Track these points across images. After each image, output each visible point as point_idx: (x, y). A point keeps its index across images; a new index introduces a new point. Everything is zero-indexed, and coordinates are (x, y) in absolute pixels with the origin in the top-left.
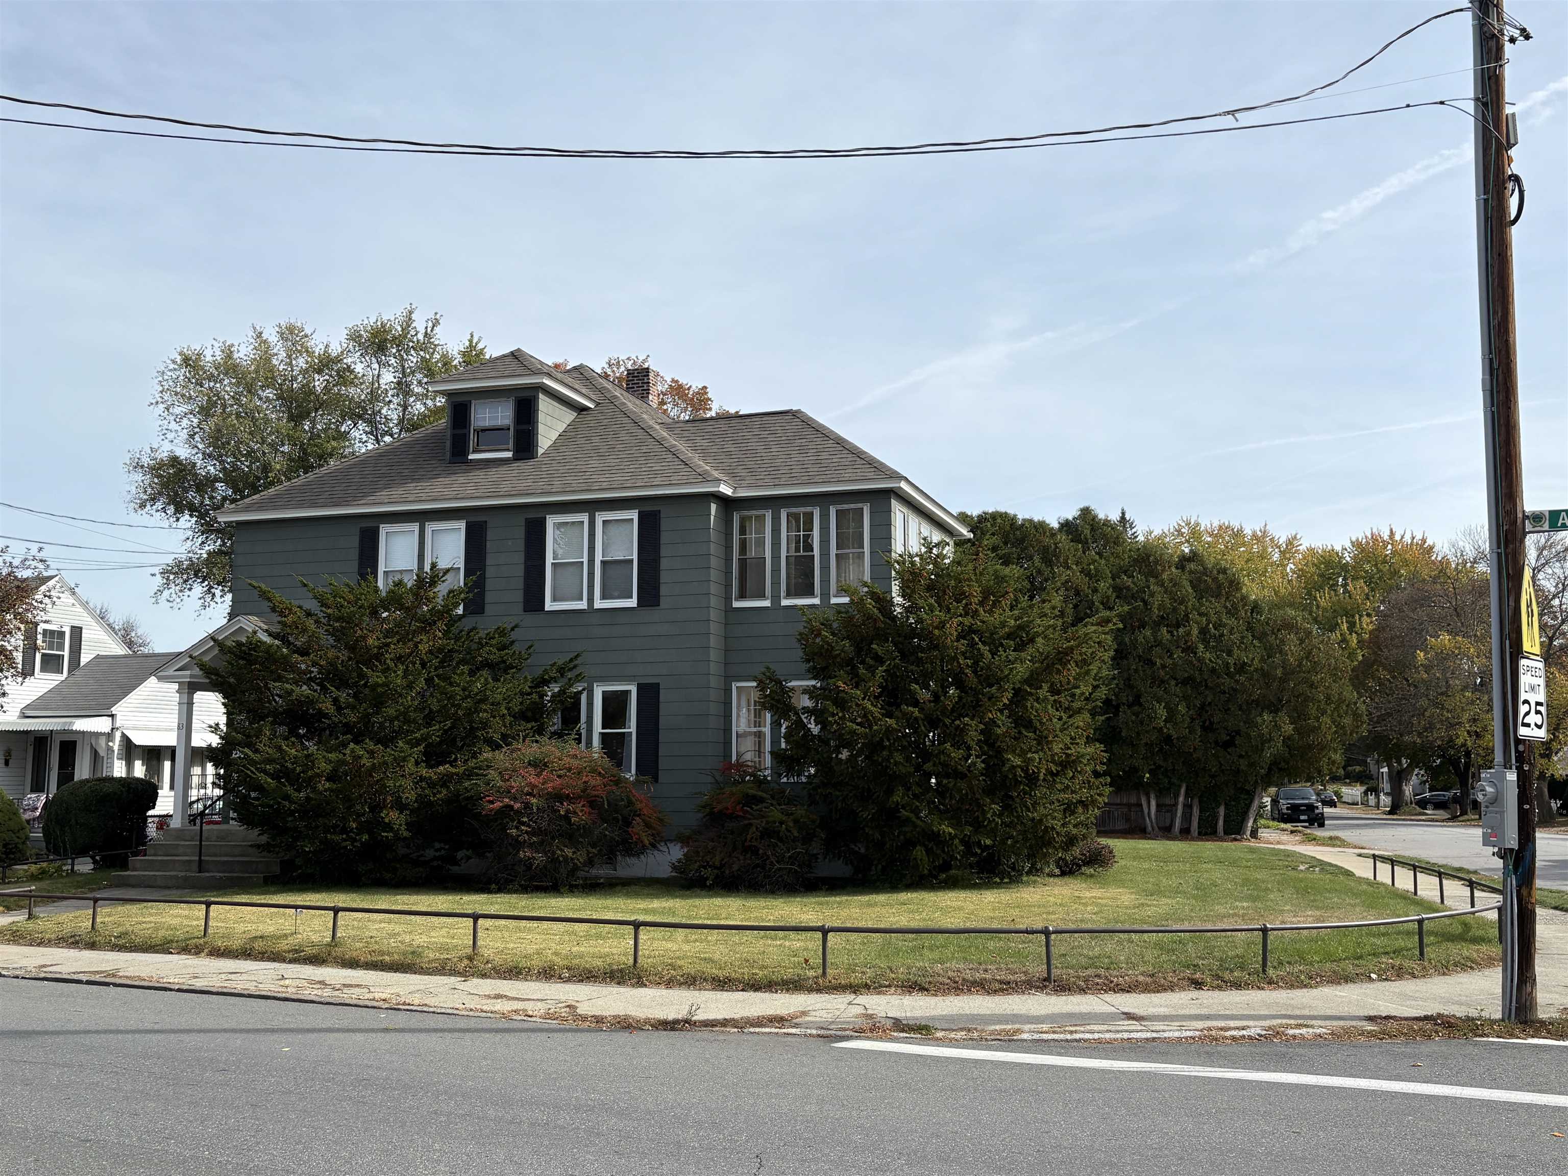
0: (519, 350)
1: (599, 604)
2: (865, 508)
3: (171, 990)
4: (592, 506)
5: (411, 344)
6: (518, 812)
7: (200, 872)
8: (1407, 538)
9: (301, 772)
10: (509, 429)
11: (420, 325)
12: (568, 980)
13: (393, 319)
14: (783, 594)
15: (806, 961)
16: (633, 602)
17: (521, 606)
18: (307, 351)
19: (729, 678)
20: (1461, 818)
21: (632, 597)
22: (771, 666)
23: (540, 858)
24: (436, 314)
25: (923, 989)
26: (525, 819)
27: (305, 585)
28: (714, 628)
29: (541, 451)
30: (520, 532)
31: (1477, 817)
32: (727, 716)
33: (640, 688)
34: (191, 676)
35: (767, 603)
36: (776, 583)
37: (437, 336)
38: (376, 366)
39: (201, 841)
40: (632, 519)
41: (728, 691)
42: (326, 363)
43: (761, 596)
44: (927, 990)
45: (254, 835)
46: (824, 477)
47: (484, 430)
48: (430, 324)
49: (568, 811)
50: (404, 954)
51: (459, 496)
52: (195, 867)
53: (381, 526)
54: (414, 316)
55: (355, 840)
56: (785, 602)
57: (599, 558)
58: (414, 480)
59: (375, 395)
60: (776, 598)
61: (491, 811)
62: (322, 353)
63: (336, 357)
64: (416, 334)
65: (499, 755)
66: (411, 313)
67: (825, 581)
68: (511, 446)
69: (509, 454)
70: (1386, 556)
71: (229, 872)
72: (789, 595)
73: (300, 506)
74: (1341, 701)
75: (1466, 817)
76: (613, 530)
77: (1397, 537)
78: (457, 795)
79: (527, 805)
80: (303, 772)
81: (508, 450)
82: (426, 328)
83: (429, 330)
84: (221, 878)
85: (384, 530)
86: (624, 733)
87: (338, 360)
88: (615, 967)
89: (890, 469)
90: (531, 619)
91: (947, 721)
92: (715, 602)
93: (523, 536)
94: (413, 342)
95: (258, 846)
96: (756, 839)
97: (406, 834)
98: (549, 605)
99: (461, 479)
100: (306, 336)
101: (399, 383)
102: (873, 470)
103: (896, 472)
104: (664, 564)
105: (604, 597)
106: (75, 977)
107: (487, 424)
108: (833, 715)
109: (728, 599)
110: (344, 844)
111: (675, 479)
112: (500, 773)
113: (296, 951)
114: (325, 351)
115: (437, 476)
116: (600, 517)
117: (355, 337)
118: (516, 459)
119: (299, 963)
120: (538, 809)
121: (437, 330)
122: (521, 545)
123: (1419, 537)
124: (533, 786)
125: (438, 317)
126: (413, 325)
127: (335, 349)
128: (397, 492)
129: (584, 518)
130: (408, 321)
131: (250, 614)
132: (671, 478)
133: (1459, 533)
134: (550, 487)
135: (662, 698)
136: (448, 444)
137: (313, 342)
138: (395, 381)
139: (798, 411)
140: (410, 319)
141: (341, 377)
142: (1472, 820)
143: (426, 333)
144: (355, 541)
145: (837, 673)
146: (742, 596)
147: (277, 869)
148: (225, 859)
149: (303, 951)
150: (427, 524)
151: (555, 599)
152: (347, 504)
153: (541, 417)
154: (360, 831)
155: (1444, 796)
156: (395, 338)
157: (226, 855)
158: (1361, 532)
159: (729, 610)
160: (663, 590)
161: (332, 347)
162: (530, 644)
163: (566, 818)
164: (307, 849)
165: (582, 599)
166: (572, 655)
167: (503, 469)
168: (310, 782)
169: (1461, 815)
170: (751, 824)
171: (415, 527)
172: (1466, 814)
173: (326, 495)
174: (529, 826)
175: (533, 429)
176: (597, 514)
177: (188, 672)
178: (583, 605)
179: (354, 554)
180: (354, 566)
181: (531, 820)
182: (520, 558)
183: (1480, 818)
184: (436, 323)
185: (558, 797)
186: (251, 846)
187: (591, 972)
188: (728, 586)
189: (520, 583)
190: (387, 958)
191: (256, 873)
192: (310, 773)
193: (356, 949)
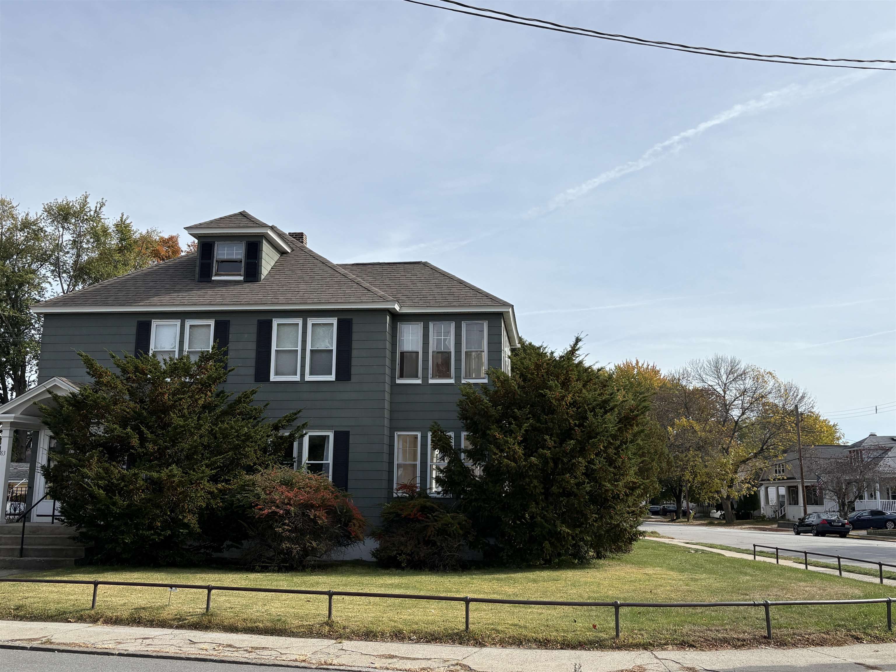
0: (244, 212)
1: (308, 378)
2: (485, 323)
3: (113, 654)
4: (305, 314)
5: (85, 217)
6: (281, 516)
7: (21, 557)
8: (645, 366)
9: (124, 486)
10: (241, 262)
11: (92, 205)
12: (418, 642)
13: (75, 200)
14: (430, 376)
15: (594, 626)
16: (332, 378)
17: (253, 378)
18: (13, 217)
19: (393, 429)
20: (677, 521)
21: (331, 374)
22: (439, 422)
23: (296, 549)
24: (103, 199)
25: (691, 646)
26: (287, 521)
27: (113, 357)
28: (387, 396)
29: (263, 277)
30: (253, 329)
31: (686, 520)
32: (391, 454)
33: (336, 434)
34: (15, 418)
35: (419, 381)
36: (425, 368)
37: (103, 213)
38: (61, 229)
39: (23, 535)
40: (333, 324)
41: (392, 438)
42: (26, 225)
43: (416, 376)
44: (693, 646)
45: (72, 530)
46: (459, 303)
47: (223, 262)
48: (99, 206)
49: (315, 516)
50: (272, 621)
51: (212, 303)
52: (17, 553)
53: (153, 321)
54: (88, 200)
55: (160, 535)
56: (431, 381)
57: (309, 348)
58: (175, 291)
59: (58, 247)
60: (425, 378)
61: (262, 515)
62: (24, 218)
63: (33, 222)
64: (90, 211)
65: (258, 477)
66: (86, 197)
67: (458, 368)
68: (242, 272)
69: (241, 278)
70: (634, 374)
71: (45, 557)
72: (433, 377)
73: (95, 304)
74: (662, 454)
75: (679, 520)
76: (320, 331)
77: (640, 365)
78: (232, 504)
79: (288, 512)
80: (125, 486)
81: (240, 275)
82: (96, 207)
83: (98, 209)
84: (40, 561)
85: (155, 323)
86: (322, 464)
87: (35, 223)
88: (450, 632)
89: (501, 300)
90: (262, 385)
91: (565, 460)
92: (388, 379)
93: (256, 331)
94: (87, 216)
95: (74, 538)
96: (434, 536)
97: (199, 530)
98: (273, 378)
99: (210, 292)
100: (13, 207)
101: (74, 241)
102: (490, 300)
103: (506, 302)
104: (355, 353)
105: (311, 373)
106: (17, 644)
107: (225, 257)
108: (495, 454)
109: (393, 378)
110: (154, 537)
111: (364, 299)
112: (263, 489)
113: (179, 619)
114: (26, 217)
115: (191, 290)
116: (311, 321)
117: (49, 210)
118: (246, 281)
119: (186, 629)
120: (295, 514)
121: (103, 209)
122: (254, 337)
123: (651, 365)
124: (290, 499)
125: (104, 201)
126: (88, 205)
127: (32, 217)
128: (166, 298)
129: (300, 321)
130: (84, 203)
131: (62, 377)
132: (362, 298)
133: (687, 364)
134: (277, 300)
135: (351, 441)
136: (197, 269)
137: (17, 211)
138: (72, 239)
139: (426, 263)
140: (86, 201)
141: (36, 235)
142: (684, 522)
143: (96, 211)
144: (133, 330)
145: (492, 427)
146: (401, 376)
147: (83, 555)
148: (41, 547)
149: (186, 620)
150: (186, 320)
151: (277, 374)
152: (130, 305)
153: (264, 255)
154: (163, 529)
155: (657, 508)
156: (75, 212)
157: (39, 545)
158: (621, 362)
159: (394, 385)
160: (354, 370)
161: (30, 215)
162: (267, 402)
163: (314, 521)
164: (127, 541)
165: (296, 375)
166: (295, 411)
167: (238, 287)
168: (128, 494)
169: (677, 519)
170: (428, 526)
171: (178, 323)
172: (679, 518)
173: (112, 298)
174: (288, 525)
175: (258, 262)
176: (308, 319)
177: (13, 415)
178: (297, 378)
179: (133, 339)
180: (132, 347)
181: (290, 522)
182: (253, 346)
183: (688, 521)
184: (102, 205)
185: (307, 506)
186: (69, 538)
187: (432, 635)
188: (393, 370)
189: (252, 362)
190: (261, 625)
191: (66, 557)
192: (131, 487)
193: (228, 617)
